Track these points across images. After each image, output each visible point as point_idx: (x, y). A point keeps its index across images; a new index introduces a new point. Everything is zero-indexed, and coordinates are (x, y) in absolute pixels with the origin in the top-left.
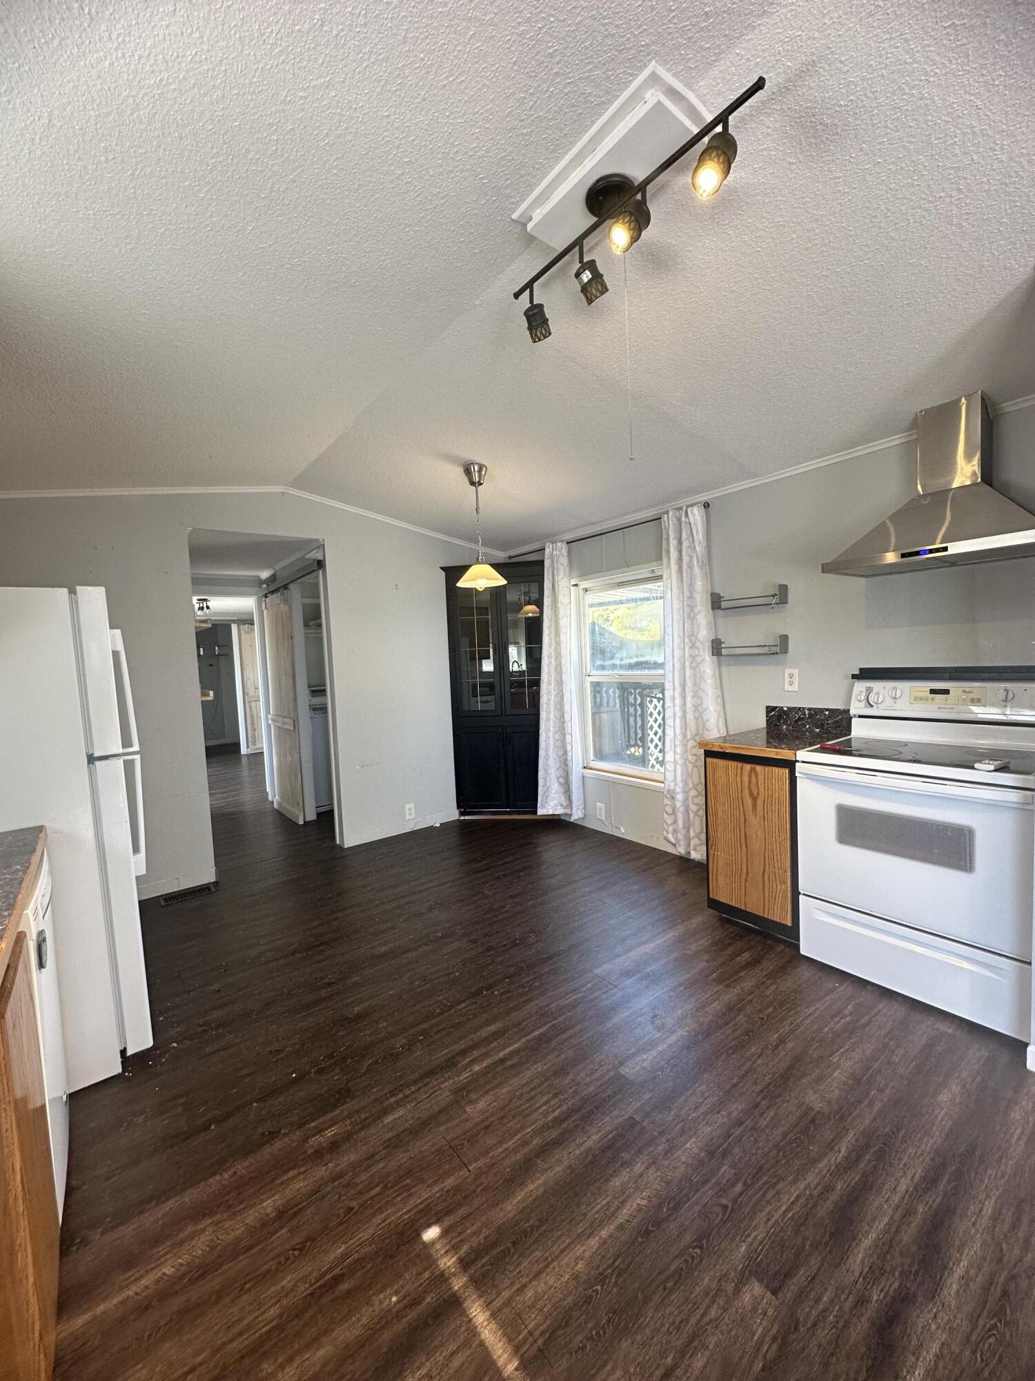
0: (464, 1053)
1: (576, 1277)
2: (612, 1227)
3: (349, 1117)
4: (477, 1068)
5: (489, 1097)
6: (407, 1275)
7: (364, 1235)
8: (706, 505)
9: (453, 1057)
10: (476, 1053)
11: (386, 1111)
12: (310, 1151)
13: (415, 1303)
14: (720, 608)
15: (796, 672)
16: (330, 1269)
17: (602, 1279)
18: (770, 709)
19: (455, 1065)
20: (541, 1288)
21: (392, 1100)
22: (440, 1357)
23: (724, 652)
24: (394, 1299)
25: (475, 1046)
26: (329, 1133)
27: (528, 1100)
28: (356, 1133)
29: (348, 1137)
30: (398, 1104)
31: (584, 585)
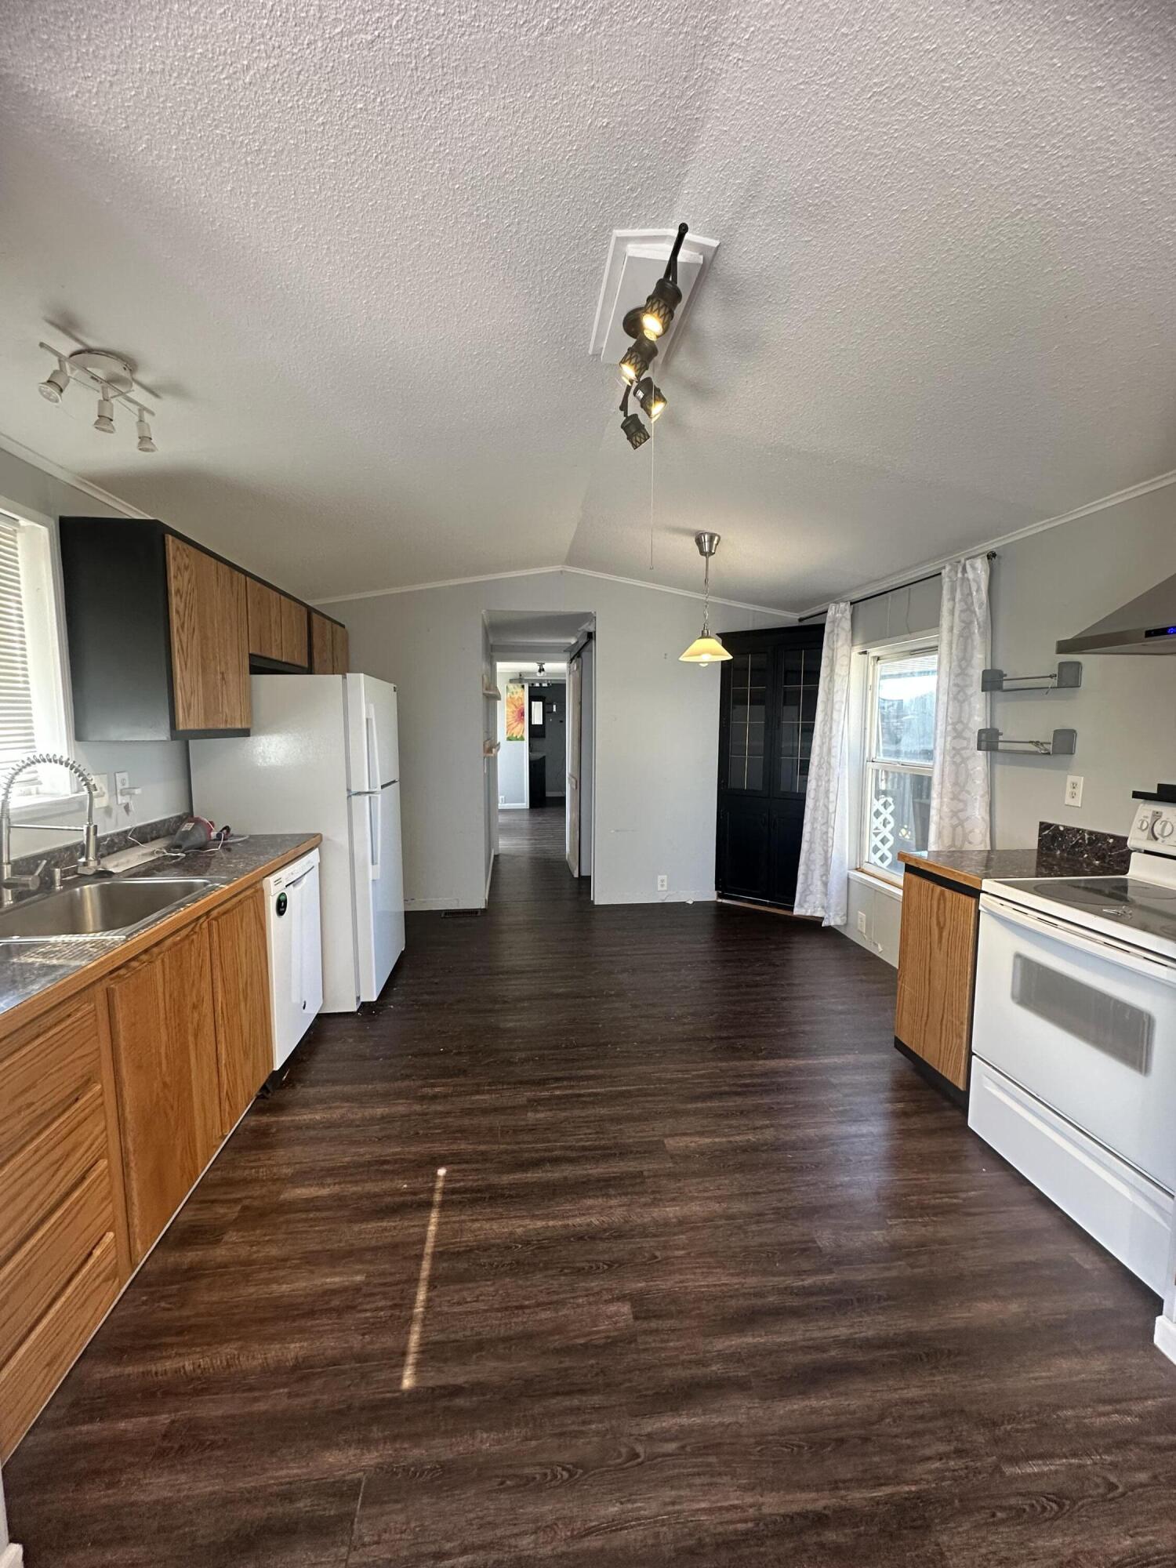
0: (557, 1079)
1: (511, 1233)
2: (560, 1223)
3: (454, 1086)
4: (558, 1093)
5: (549, 1114)
6: (420, 1179)
7: (413, 1149)
8: (991, 556)
9: (548, 1079)
10: (565, 1083)
11: (478, 1093)
12: (419, 1094)
13: (414, 1194)
14: (1000, 688)
15: (1080, 781)
16: (386, 1156)
17: (528, 1243)
18: (1044, 826)
19: (544, 1084)
20: (487, 1226)
21: (486, 1088)
22: (406, 1223)
23: (1001, 746)
24: (405, 1186)
25: (569, 1079)
26: (437, 1090)
27: (575, 1127)
28: (452, 1096)
29: (445, 1096)
30: (489, 1092)
31: (874, 652)
